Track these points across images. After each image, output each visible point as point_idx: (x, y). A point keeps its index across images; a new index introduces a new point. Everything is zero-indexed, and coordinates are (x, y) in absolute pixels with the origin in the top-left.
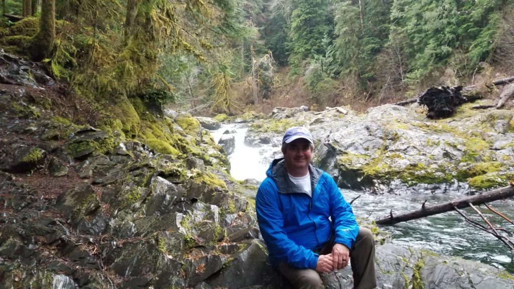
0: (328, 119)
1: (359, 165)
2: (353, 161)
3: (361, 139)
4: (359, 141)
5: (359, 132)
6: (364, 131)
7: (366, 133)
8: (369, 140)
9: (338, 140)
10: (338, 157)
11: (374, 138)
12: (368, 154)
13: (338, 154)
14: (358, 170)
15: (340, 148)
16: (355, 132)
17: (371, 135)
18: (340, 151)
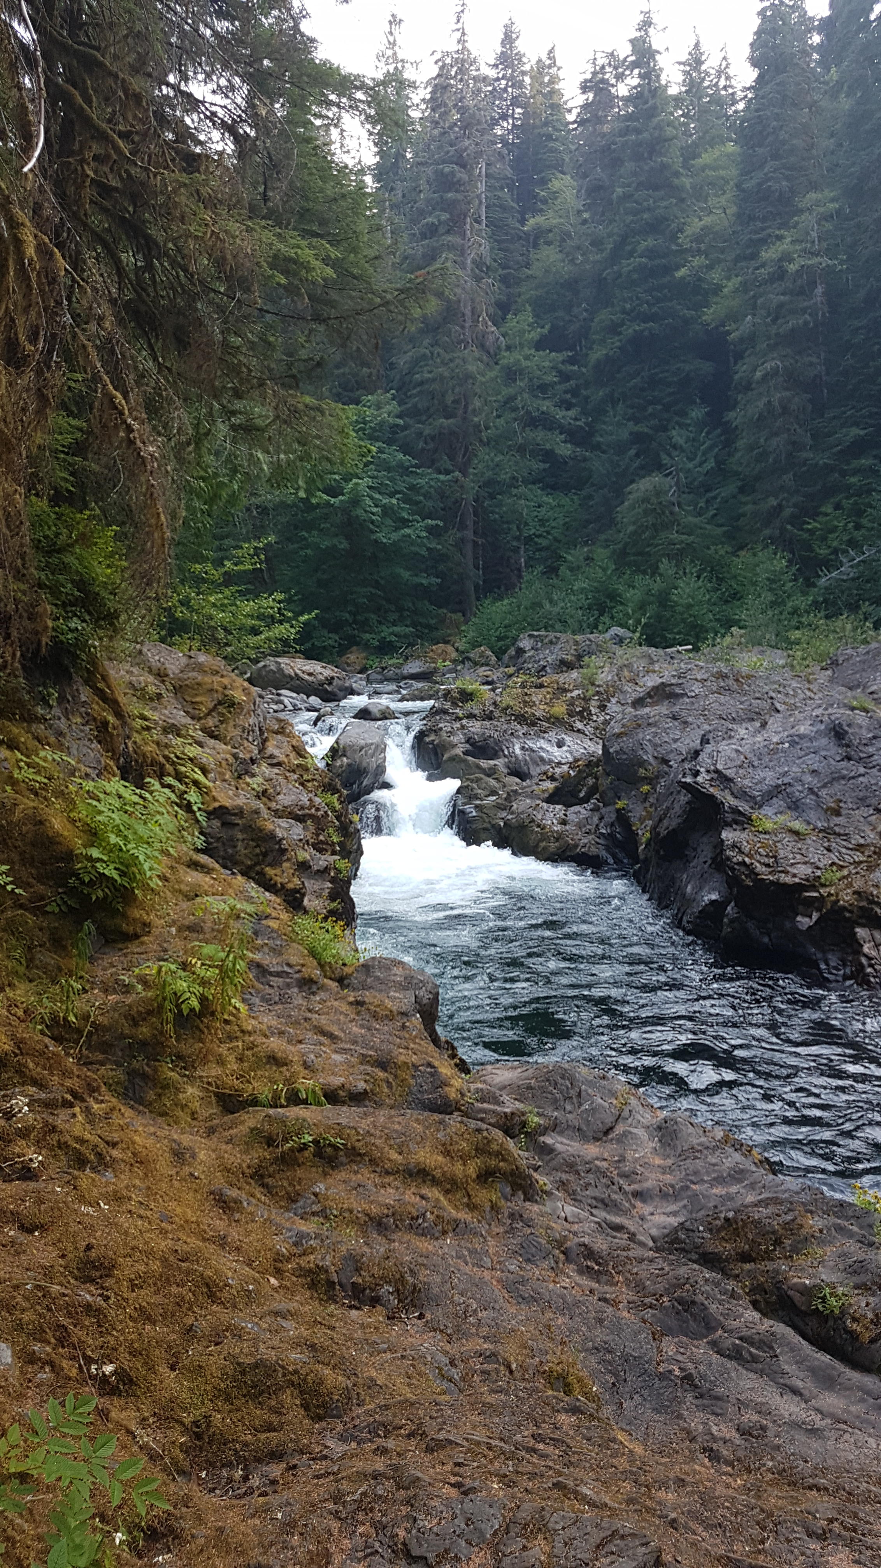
0: (697, 688)
1: (803, 871)
2: (782, 853)
3: (814, 771)
4: (808, 778)
5: (806, 744)
6: (824, 741)
7: (834, 751)
8: (843, 778)
9: (730, 773)
10: (728, 835)
11: (862, 770)
12: (837, 829)
13: (728, 825)
14: (799, 888)
15: (734, 802)
16: (793, 744)
17: (849, 758)
18: (735, 811)
